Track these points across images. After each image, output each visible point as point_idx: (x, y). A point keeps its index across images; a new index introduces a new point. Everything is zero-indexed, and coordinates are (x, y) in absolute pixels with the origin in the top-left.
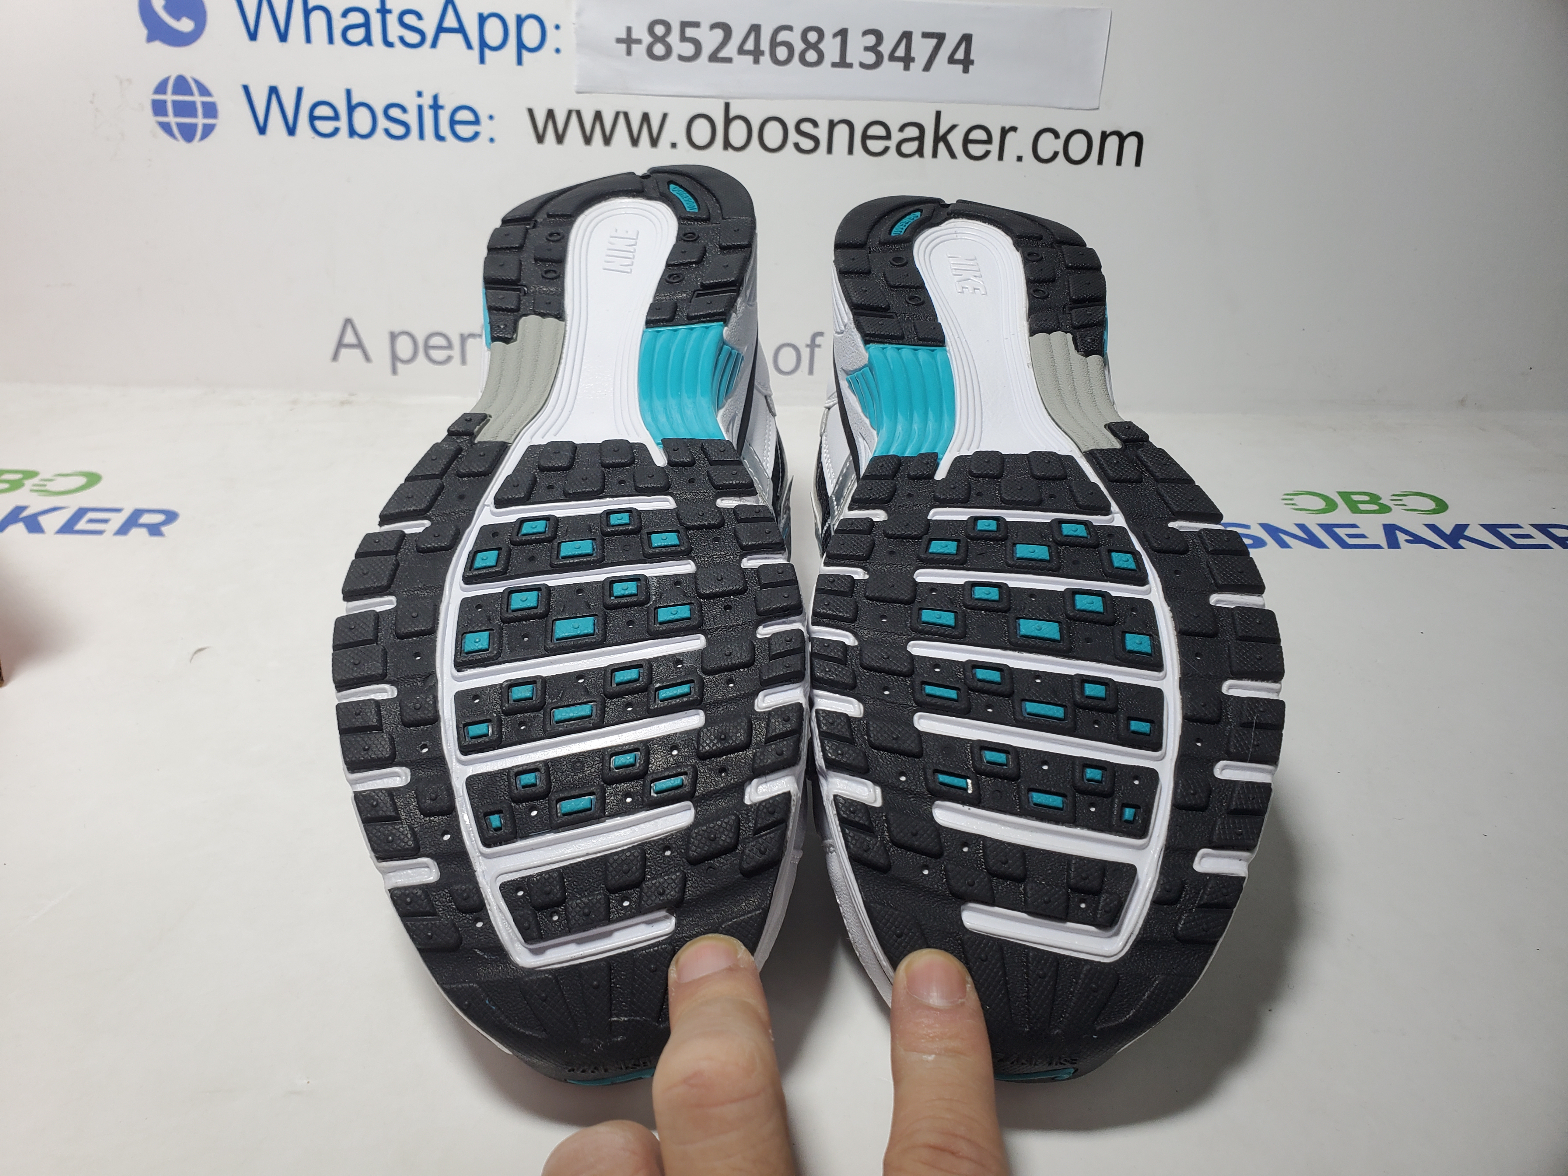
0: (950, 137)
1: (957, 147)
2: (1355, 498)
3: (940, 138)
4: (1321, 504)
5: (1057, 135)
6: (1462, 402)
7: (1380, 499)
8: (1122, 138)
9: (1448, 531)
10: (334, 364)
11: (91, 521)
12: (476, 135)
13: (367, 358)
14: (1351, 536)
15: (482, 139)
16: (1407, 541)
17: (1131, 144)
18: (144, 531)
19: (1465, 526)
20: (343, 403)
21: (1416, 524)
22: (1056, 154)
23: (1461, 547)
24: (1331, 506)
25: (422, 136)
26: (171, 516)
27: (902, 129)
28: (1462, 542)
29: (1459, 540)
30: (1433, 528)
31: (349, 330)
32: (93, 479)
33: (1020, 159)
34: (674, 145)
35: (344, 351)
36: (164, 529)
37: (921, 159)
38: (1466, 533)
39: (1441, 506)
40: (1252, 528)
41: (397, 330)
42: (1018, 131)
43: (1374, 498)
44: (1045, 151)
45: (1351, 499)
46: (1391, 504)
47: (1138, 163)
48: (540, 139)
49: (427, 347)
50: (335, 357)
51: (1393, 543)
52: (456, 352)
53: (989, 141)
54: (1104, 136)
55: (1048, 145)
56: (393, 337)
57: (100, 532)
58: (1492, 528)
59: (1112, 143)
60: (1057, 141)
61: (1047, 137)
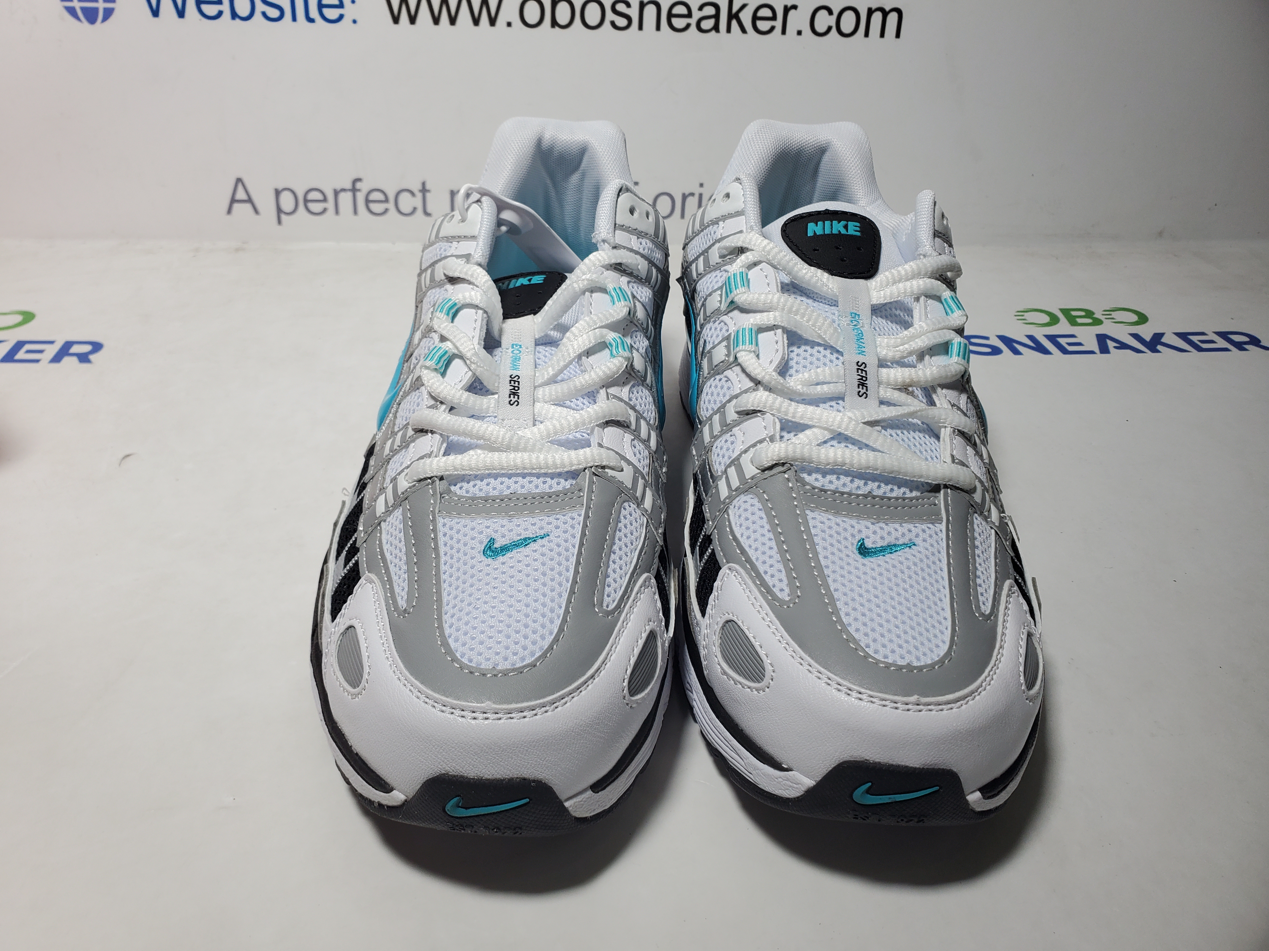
0: (742, 15)
1: (748, 24)
2: (1074, 313)
3: (733, 16)
4: (1046, 319)
5: (830, 12)
6: (1160, 234)
7: (1093, 313)
8: (885, 14)
9: (1148, 338)
10: (229, 217)
11: (28, 352)
12: (341, 17)
13: (256, 211)
14: (1070, 344)
15: (346, 21)
16: (1115, 347)
17: (893, 18)
18: (75, 359)
19: (1162, 335)
20: (237, 250)
21: (1123, 334)
22: (829, 29)
23: (1158, 351)
24: (1054, 320)
25: (294, 19)
26: (97, 347)
27: (701, 8)
28: (1159, 347)
29: (1156, 346)
30: (1136, 336)
31: (240, 187)
32: (28, 317)
33: (799, 33)
34: (509, 24)
35: (236, 206)
36: (91, 357)
37: (718, 34)
38: (1163, 340)
39: (1143, 319)
40: (991, 339)
41: (280, 187)
42: (799, 9)
43: (1089, 314)
44: (820, 27)
45: (1071, 314)
46: (1102, 318)
47: (898, 35)
48: (396, 20)
49: (306, 201)
50: (229, 211)
51: (1104, 350)
52: (330, 205)
53: (774, 18)
54: (870, 12)
55: (823, 21)
56: (278, 193)
57: (37, 361)
58: (1183, 336)
59: (877, 18)
60: (831, 17)
61: (823, 13)
